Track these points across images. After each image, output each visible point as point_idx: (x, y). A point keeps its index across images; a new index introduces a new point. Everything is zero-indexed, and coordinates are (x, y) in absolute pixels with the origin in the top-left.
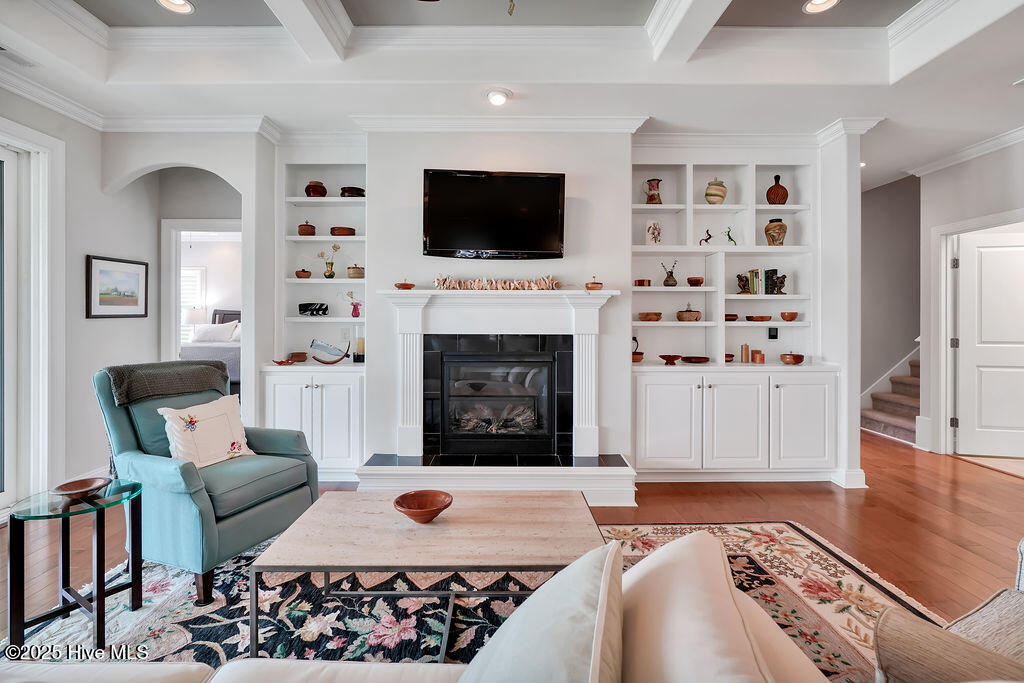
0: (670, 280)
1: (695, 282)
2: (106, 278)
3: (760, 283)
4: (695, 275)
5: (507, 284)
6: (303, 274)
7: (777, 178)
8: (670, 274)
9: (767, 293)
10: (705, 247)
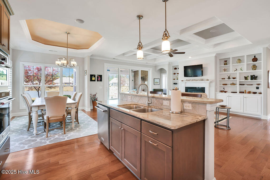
0: (229, 78)
1: (234, 78)
2: (156, 80)
3: (250, 78)
4: (234, 77)
5: (195, 80)
6: (174, 79)
7: (255, 56)
8: (229, 77)
9: (251, 80)
10: (236, 72)
